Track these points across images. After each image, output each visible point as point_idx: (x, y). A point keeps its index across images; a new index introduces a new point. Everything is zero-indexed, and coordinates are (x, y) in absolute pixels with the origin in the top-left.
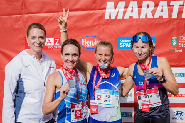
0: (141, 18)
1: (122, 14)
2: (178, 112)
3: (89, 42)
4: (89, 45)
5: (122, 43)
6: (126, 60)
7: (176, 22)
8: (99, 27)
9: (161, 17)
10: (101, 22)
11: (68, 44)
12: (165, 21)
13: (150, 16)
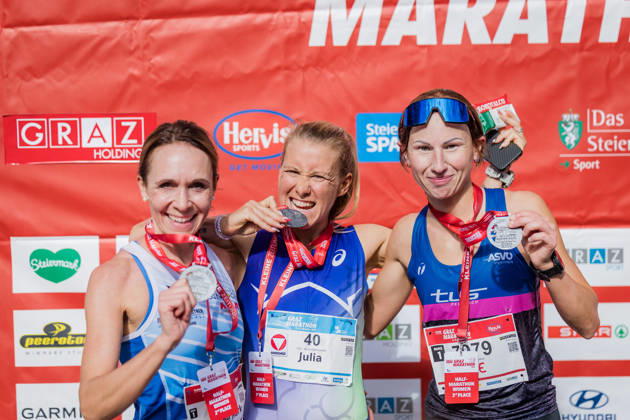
0: (446, 41)
1: (376, 29)
2: (584, 392)
3: (250, 133)
4: (252, 143)
5: (374, 135)
6: (391, 200)
7: (575, 59)
8: (288, 78)
9: (519, 39)
10: (293, 57)
11: (169, 140)
12: (537, 54)
13: (479, 36)
